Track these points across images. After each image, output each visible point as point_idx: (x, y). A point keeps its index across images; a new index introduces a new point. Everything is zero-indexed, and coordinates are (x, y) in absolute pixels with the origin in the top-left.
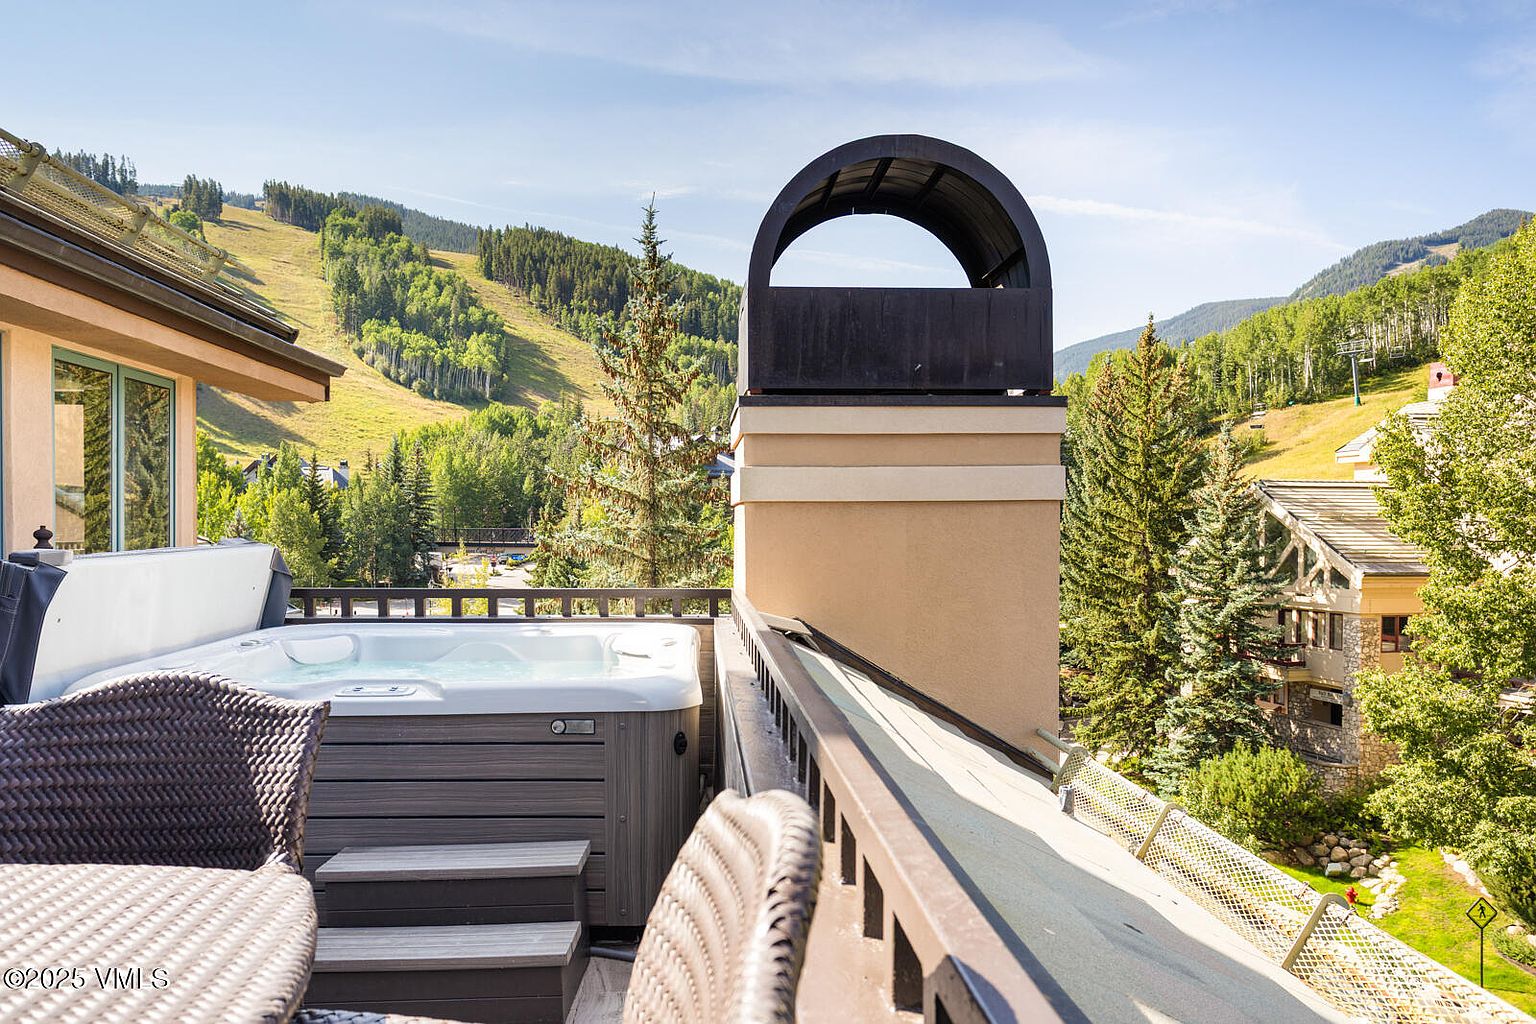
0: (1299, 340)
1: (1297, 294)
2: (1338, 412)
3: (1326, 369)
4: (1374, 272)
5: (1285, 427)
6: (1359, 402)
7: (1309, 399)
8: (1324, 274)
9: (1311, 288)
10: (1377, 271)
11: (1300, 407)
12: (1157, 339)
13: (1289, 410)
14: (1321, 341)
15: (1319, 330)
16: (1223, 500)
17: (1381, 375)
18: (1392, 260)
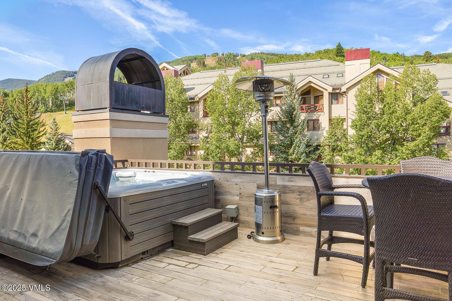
0: (48, 94)
1: (40, 80)
2: (60, 115)
3: (56, 103)
4: (61, 78)
5: (46, 118)
6: (66, 113)
7: (51, 111)
8: (47, 76)
9: (44, 79)
10: (62, 78)
11: (49, 113)
12: (29, 91)
13: (46, 114)
14: (54, 96)
15: (54, 92)
16: (54, 139)
17: (70, 106)
18: (66, 76)
